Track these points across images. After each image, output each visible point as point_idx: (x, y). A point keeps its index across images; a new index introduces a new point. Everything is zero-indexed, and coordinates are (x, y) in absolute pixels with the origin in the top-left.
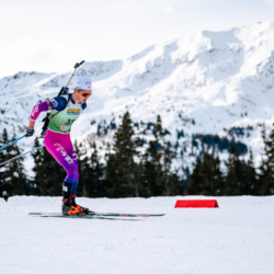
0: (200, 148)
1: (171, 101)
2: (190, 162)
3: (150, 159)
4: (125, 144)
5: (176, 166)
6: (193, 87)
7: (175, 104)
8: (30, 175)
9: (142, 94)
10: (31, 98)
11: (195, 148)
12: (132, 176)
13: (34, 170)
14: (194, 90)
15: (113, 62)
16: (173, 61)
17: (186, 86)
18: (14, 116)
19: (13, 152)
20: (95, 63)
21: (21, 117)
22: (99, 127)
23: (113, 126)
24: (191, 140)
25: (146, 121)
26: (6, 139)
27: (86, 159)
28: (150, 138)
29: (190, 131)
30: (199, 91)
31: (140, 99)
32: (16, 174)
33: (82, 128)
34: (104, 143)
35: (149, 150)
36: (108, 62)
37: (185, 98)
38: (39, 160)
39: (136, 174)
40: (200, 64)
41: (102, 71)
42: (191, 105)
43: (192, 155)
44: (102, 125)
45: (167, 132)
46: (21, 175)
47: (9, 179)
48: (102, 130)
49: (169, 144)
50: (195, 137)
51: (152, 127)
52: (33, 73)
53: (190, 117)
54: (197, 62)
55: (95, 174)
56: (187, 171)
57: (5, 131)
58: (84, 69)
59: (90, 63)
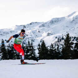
4: (68, 44)
8: (37, 55)
10: (36, 31)
13: (38, 53)
15: (62, 18)
18: (31, 37)
19: (31, 48)
20: (56, 18)
21: (33, 37)
26: (29, 44)
27: (55, 49)
28: (75, 42)
31: (71, 30)
32: (33, 55)
33: (53, 40)
34: (60, 44)
36: (60, 18)
38: (40, 50)
41: (59, 21)
44: (59, 38)
46: (34, 55)
47: (31, 57)
48: (59, 40)
51: (76, 39)
55: (58, 54)
57: (29, 41)
58: (53, 20)
59: (55, 18)
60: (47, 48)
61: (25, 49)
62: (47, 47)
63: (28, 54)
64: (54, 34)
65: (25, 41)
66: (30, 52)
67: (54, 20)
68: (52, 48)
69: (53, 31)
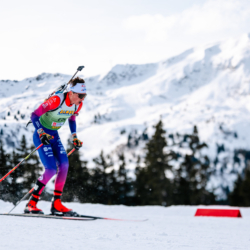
0: (243, 165)
1: (211, 111)
2: (230, 180)
3: (184, 174)
5: (214, 184)
6: (236, 96)
7: (216, 115)
9: (179, 102)
11: (237, 165)
12: (164, 193)
14: (237, 99)
15: (147, 65)
16: (215, 66)
17: (229, 95)
20: (127, 66)
22: (130, 138)
23: (145, 137)
24: (232, 155)
25: (182, 133)
26: (24, 147)
27: (113, 172)
28: (186, 151)
29: (232, 145)
30: (243, 101)
31: (176, 108)
34: (134, 155)
35: (183, 164)
36: (142, 66)
37: (227, 108)
39: (168, 190)
40: (245, 69)
41: (135, 75)
42: (234, 117)
43: (233, 172)
44: (133, 135)
45: (204, 145)
48: (132, 141)
49: (206, 158)
50: (237, 152)
51: (189, 140)
52: (58, 75)
53: (231, 129)
54: (242, 67)
55: (122, 189)
56: (226, 190)
57: (24, 137)
58: (115, 71)
59: (122, 66)
60: (83, 165)
61: (8, 163)
62: (86, 162)
63: (19, 180)
64: (118, 118)
65: (14, 135)
66: (26, 175)
67: (118, 72)
68: (101, 168)
69: (115, 109)
